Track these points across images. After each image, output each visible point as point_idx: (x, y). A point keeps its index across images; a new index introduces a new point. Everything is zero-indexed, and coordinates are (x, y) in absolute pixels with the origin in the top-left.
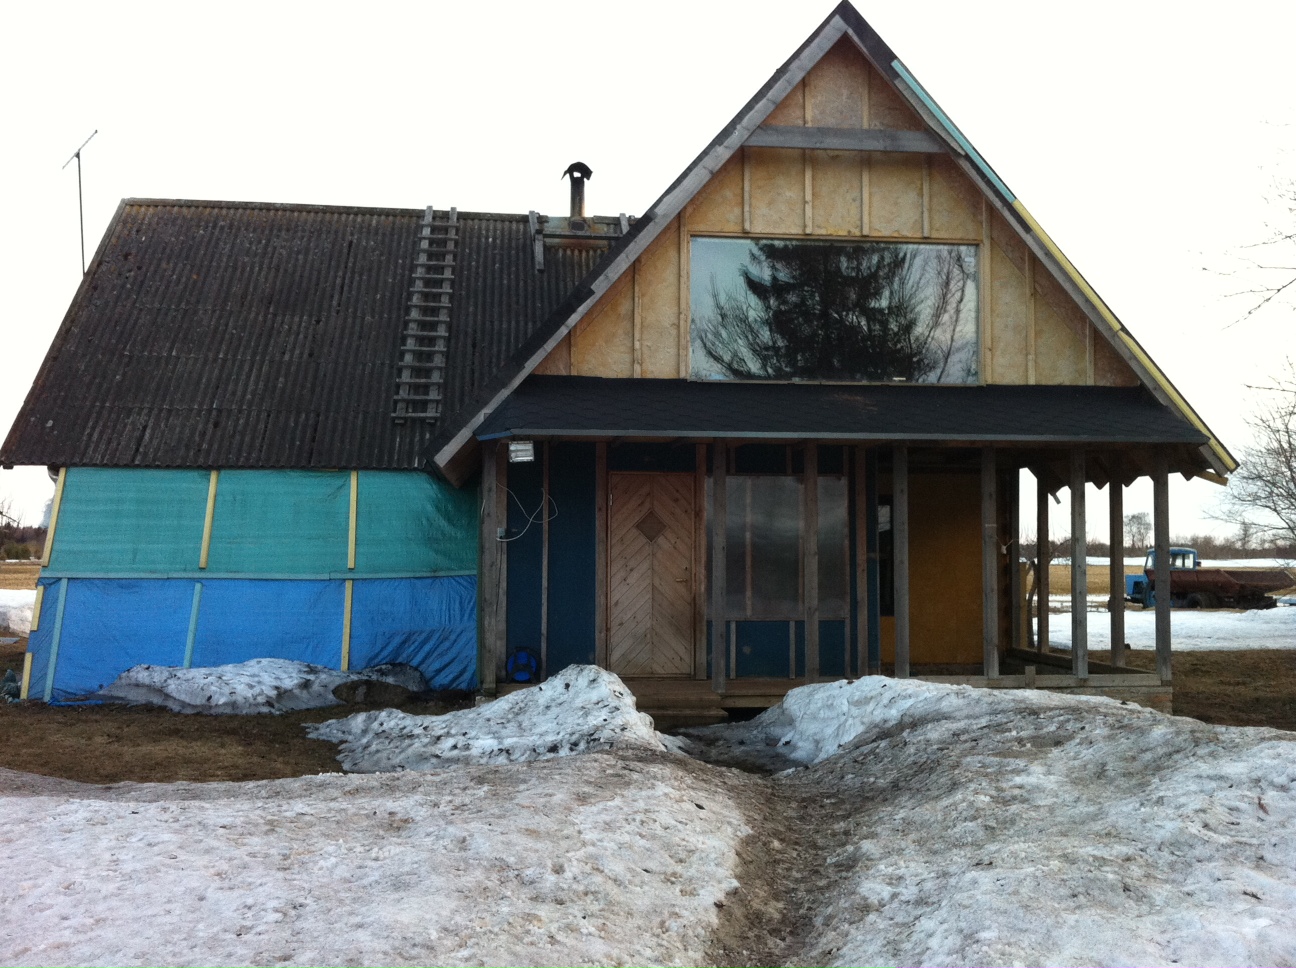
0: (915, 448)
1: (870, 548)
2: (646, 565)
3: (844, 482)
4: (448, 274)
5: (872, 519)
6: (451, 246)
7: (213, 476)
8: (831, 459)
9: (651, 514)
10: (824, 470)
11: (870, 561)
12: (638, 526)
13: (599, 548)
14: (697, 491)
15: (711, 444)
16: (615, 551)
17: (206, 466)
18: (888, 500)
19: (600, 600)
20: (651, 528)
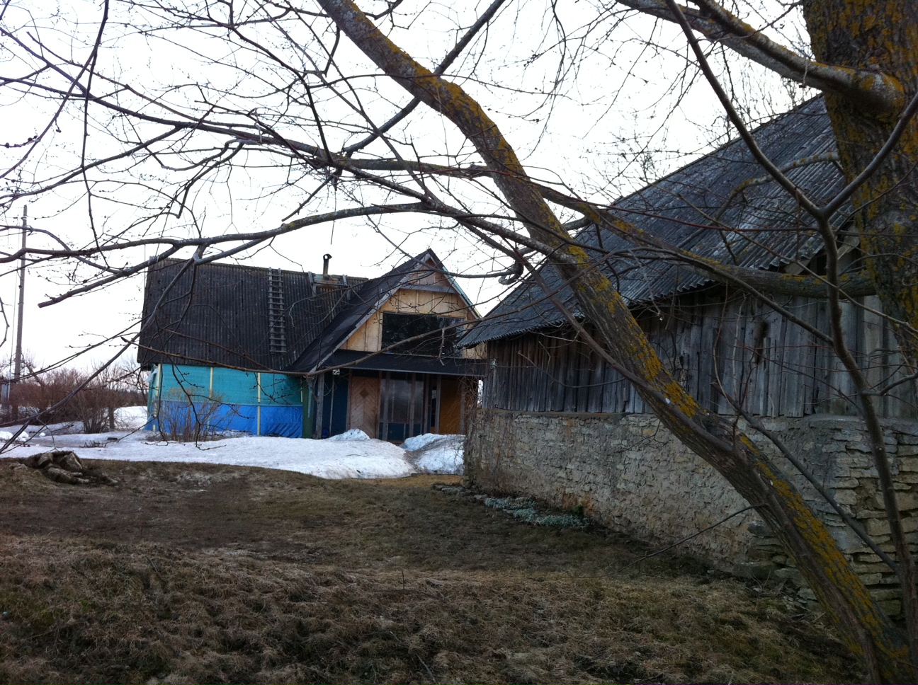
0: (443, 376)
1: (429, 403)
2: (362, 406)
3: (423, 383)
4: (281, 297)
5: (430, 394)
6: (280, 285)
7: (212, 369)
8: (419, 377)
9: (364, 390)
10: (417, 380)
11: (429, 408)
12: (361, 393)
13: (349, 400)
14: (379, 384)
15: (384, 372)
16: (353, 400)
17: (209, 366)
18: (435, 388)
19: (348, 415)
20: (364, 394)
